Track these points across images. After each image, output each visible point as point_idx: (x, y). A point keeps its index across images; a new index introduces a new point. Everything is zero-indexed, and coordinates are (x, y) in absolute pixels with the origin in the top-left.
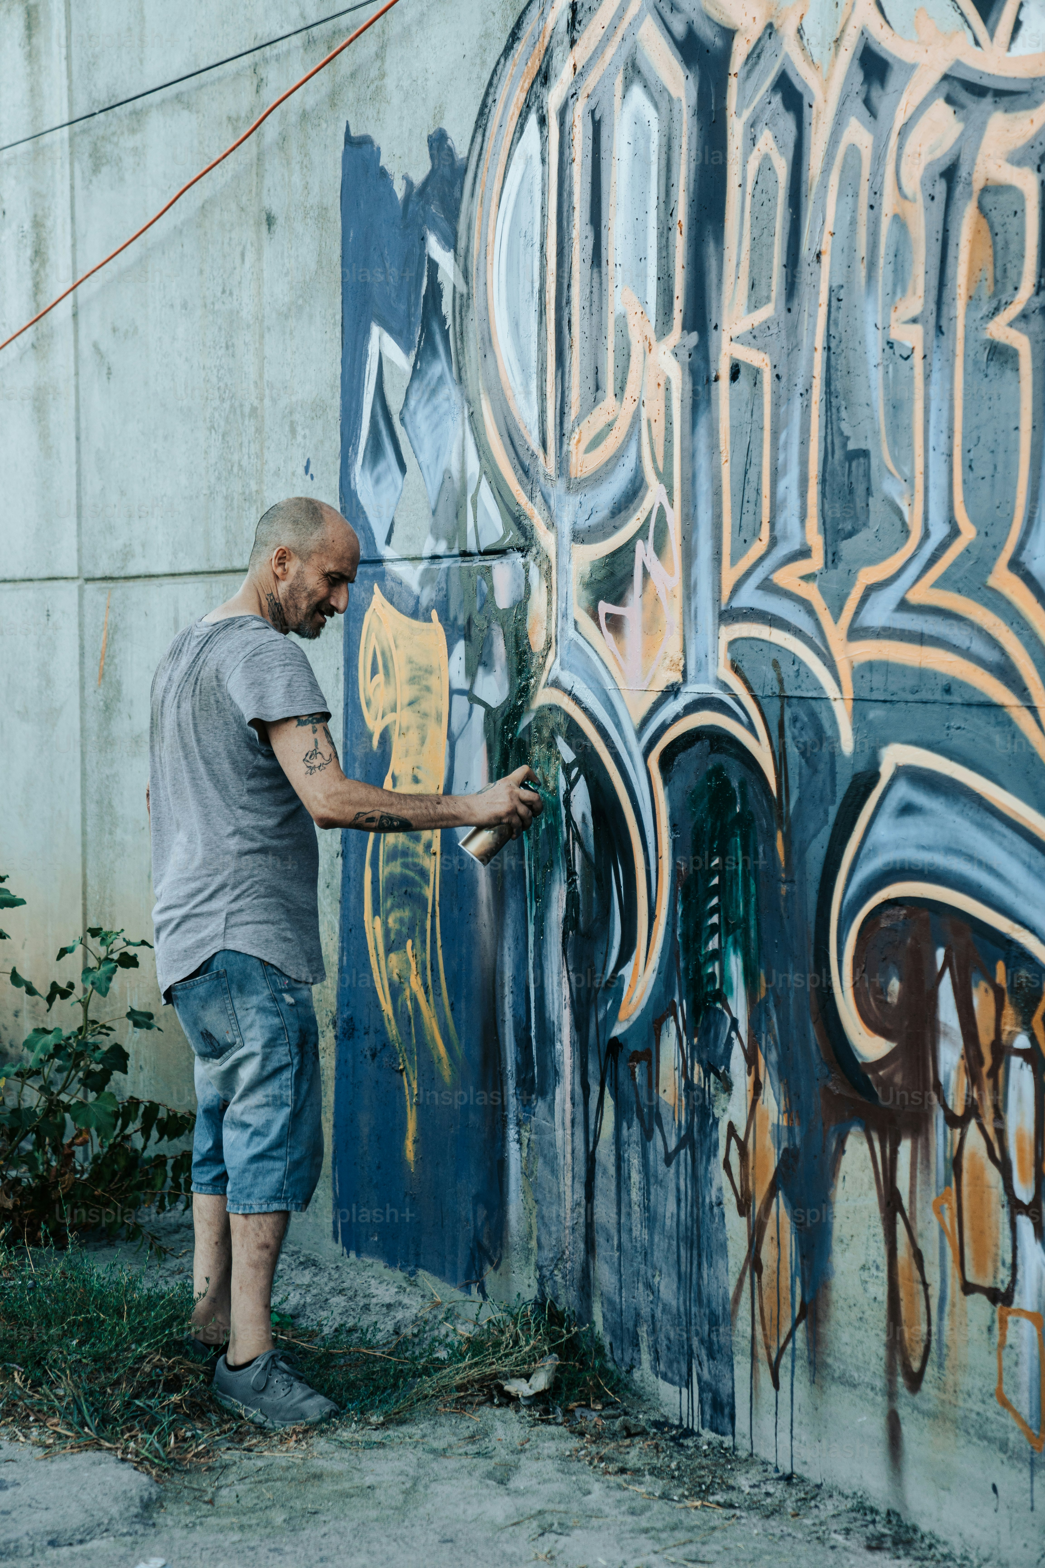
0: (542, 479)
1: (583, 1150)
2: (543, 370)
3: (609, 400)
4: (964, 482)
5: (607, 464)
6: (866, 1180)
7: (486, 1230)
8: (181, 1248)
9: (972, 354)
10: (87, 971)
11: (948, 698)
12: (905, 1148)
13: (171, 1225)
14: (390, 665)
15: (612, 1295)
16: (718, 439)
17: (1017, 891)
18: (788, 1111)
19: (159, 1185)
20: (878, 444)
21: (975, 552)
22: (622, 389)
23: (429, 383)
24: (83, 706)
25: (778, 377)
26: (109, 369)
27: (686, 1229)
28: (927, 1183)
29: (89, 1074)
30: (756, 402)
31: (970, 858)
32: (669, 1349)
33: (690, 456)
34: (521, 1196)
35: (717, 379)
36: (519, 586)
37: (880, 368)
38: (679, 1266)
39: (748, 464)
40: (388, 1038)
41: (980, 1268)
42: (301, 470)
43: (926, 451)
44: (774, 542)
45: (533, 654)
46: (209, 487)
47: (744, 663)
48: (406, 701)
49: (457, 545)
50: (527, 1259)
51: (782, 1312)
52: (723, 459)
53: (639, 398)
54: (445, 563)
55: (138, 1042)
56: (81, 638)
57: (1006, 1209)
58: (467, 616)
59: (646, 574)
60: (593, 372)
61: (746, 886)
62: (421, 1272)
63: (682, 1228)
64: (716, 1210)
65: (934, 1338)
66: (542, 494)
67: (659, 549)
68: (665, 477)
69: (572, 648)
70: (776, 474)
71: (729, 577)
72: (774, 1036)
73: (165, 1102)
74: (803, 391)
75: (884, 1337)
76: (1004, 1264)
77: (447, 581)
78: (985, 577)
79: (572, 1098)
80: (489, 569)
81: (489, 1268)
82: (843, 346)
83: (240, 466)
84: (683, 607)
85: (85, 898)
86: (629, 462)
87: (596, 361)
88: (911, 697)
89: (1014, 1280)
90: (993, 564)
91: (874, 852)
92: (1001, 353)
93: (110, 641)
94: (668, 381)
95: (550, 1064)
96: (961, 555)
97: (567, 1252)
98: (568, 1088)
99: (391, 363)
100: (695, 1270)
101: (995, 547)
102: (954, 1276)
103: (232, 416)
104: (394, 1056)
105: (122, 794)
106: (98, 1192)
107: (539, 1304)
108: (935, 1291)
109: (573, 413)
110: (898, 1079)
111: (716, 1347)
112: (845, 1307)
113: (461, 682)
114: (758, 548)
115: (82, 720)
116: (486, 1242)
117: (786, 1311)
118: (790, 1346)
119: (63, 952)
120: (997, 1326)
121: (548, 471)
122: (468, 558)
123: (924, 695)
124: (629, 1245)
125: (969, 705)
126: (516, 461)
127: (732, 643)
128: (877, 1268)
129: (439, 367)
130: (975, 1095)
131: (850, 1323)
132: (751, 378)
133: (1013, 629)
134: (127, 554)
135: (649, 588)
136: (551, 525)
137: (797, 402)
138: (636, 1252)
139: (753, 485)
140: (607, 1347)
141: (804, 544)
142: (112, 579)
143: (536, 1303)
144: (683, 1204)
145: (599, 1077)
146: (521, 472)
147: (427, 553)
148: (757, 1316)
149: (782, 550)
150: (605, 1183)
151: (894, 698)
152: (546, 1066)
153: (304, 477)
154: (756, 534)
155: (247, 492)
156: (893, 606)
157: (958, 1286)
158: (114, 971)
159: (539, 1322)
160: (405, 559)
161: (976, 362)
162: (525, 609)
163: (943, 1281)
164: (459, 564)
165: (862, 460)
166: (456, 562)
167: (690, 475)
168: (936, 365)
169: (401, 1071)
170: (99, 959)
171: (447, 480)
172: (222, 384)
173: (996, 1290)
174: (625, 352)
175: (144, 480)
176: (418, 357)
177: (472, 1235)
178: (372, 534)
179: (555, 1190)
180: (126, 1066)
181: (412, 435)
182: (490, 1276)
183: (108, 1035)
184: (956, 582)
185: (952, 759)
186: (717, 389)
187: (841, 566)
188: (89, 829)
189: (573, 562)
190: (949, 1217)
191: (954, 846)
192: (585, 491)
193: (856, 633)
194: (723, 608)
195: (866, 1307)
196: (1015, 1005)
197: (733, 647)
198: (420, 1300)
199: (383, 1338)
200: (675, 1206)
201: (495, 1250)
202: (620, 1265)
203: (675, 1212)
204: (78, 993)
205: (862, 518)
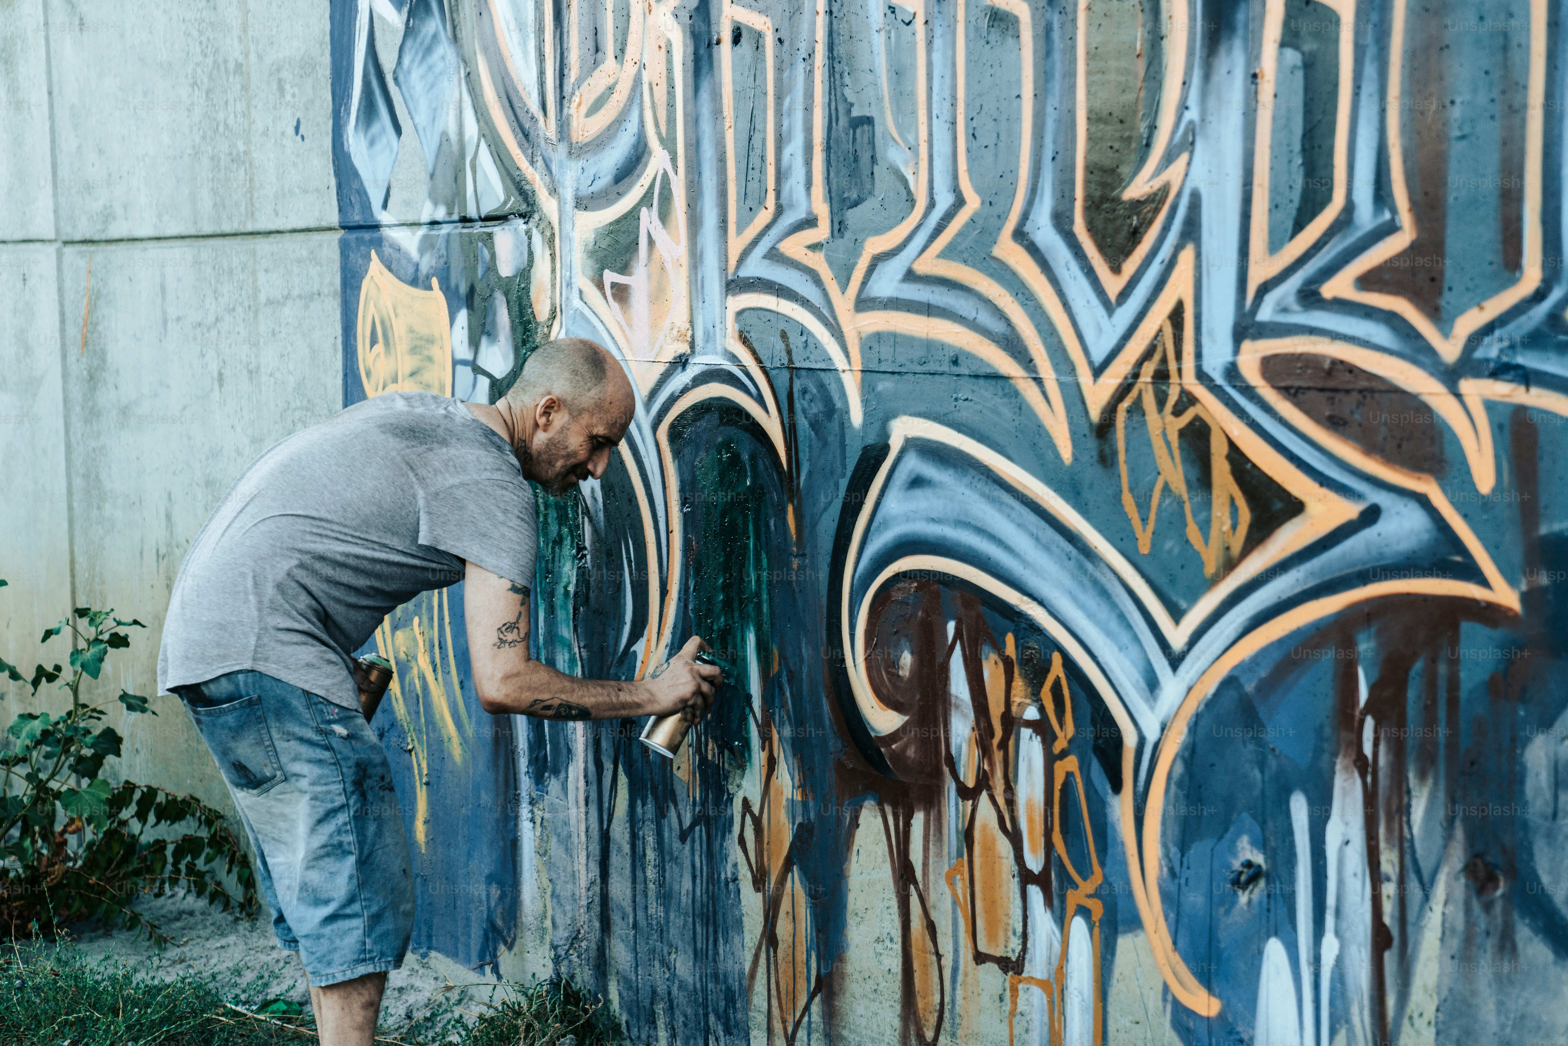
0: (543, 143)
1: (597, 829)
2: (540, 30)
3: (609, 63)
4: (968, 151)
5: (609, 128)
6: (880, 853)
7: (499, 910)
8: (183, 936)
9: (973, 20)
10: (76, 653)
11: (955, 370)
12: (918, 820)
13: (171, 912)
14: (390, 335)
15: (628, 973)
16: (721, 104)
17: (1025, 563)
18: (802, 786)
19: (158, 871)
20: (882, 111)
21: (980, 222)
22: (622, 51)
23: (423, 42)
24: (65, 375)
25: (780, 41)
26: (81, 19)
27: (702, 905)
28: (939, 855)
29: (80, 759)
30: (759, 67)
31: (980, 531)
32: (685, 1025)
33: (693, 121)
34: (535, 875)
35: (718, 42)
36: (521, 254)
37: (883, 33)
38: (695, 943)
39: (752, 129)
40: (396, 718)
41: (992, 937)
42: (291, 131)
43: (930, 118)
44: (780, 210)
45: (537, 324)
46: (194, 147)
47: (752, 334)
48: (408, 371)
49: (456, 210)
50: (542, 938)
51: (798, 986)
52: (727, 125)
53: (640, 61)
54: (445, 229)
55: (134, 725)
56: (61, 304)
57: (1017, 879)
58: (469, 284)
59: (651, 242)
60: (593, 32)
61: (758, 560)
62: (433, 954)
63: (698, 905)
64: (731, 886)
65: (947, 1008)
66: (544, 159)
67: (664, 216)
68: (668, 143)
69: (578, 318)
70: (780, 142)
71: (736, 246)
72: (788, 711)
73: (163, 787)
74: (806, 56)
75: (898, 1008)
76: (1014, 933)
77: (447, 248)
78: (991, 247)
79: (586, 776)
80: (490, 236)
81: (502, 948)
82: (845, 10)
83: (226, 125)
84: (689, 277)
85: (73, 576)
86: (632, 125)
87: (595, 20)
88: (919, 369)
89: (1024, 949)
90: (998, 234)
91: (885, 525)
92: (1001, 20)
93: (92, 307)
94: (669, 44)
95: (562, 742)
96: (967, 226)
97: (582, 931)
98: (582, 766)
99: (382, 19)
100: (711, 947)
101: (999, 217)
102: (966, 947)
103: (215, 72)
104: (402, 735)
105: (110, 467)
106: (93, 880)
107: (555, 984)
108: (947, 962)
109: (573, 74)
110: (911, 752)
111: (732, 1023)
112: (860, 980)
113: (464, 353)
114: (764, 217)
115: (65, 390)
116: (499, 923)
117: (802, 985)
118: (806, 1019)
119: (48, 634)
120: (1008, 994)
121: (548, 135)
122: (469, 224)
123: (932, 367)
124: (645, 922)
125: (977, 377)
126: (515, 124)
127: (740, 313)
128: (891, 940)
129: (433, 25)
130: (986, 767)
131: (865, 996)
132: (753, 42)
133: (1018, 300)
134: (108, 216)
135: (655, 256)
136: (553, 191)
137: (801, 67)
138: (652, 929)
139: (758, 151)
140: (624, 1025)
141: (810, 213)
142: (92, 242)
143: (552, 982)
144: (698, 881)
145: (612, 754)
146: (521, 135)
147: (425, 218)
148: (774, 991)
149: (789, 219)
150: (620, 861)
151: (903, 370)
152: (559, 743)
153: (294, 137)
154: (761, 201)
155: (234, 153)
156: (900, 276)
157: (970, 956)
158: (105, 652)
159: (555, 1003)
160: (403, 225)
161: (977, 29)
162: (529, 278)
163: (956, 951)
164: (459, 230)
165: (866, 127)
166: (456, 228)
167: (694, 141)
168: (938, 32)
169: (410, 751)
170: (87, 640)
171: (445, 143)
172: (203, 39)
173: (1008, 959)
174: (625, 13)
175: (123, 138)
176: (411, 14)
177: (485, 916)
178: (368, 198)
179: (569, 869)
180: (119, 750)
181: (407, 95)
182: (505, 957)
183: (99, 719)
184: (962, 252)
185: (959, 431)
186: (719, 52)
187: (848, 235)
188: (75, 504)
189: (577, 229)
190: (961, 887)
191: (963, 518)
192: (587, 156)
193: (864, 303)
194: (730, 278)
195: (881, 979)
196: (1025, 676)
197: (741, 318)
198: (433, 982)
199: (395, 1023)
200: (690, 883)
201: (509, 930)
202: (635, 943)
203: (691, 889)
204: (67, 675)
205: (868, 186)
